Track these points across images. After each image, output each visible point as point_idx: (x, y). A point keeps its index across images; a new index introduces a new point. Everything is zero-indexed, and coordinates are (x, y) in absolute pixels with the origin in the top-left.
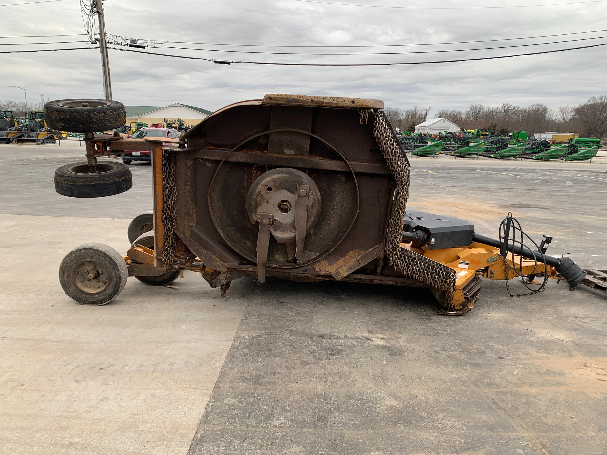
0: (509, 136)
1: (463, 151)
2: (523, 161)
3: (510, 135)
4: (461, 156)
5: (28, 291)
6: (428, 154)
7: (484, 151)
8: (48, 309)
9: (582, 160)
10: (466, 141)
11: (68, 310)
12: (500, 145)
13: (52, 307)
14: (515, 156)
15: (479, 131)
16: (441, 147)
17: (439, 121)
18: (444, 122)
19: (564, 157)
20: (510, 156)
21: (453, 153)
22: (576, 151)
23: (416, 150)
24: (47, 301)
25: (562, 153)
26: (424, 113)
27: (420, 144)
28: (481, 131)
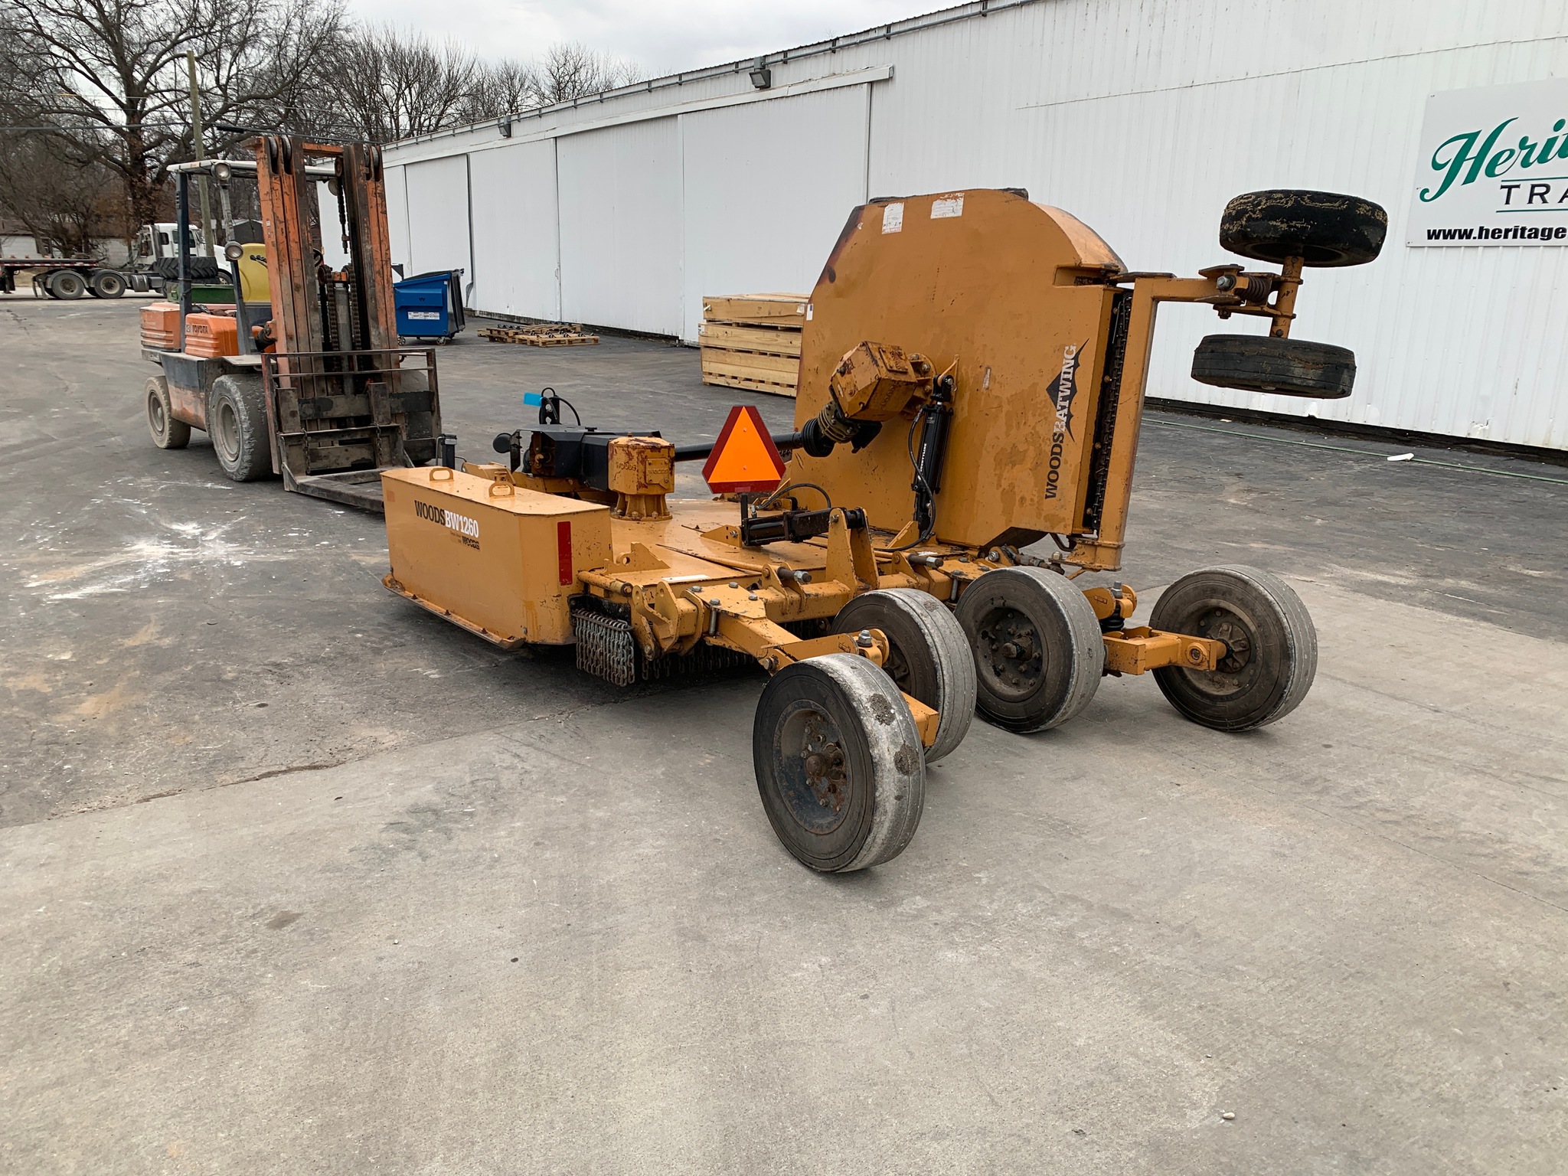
5: (1394, 817)
8: (1340, 742)
11: (1294, 725)
13: (1330, 743)
24: (1339, 765)
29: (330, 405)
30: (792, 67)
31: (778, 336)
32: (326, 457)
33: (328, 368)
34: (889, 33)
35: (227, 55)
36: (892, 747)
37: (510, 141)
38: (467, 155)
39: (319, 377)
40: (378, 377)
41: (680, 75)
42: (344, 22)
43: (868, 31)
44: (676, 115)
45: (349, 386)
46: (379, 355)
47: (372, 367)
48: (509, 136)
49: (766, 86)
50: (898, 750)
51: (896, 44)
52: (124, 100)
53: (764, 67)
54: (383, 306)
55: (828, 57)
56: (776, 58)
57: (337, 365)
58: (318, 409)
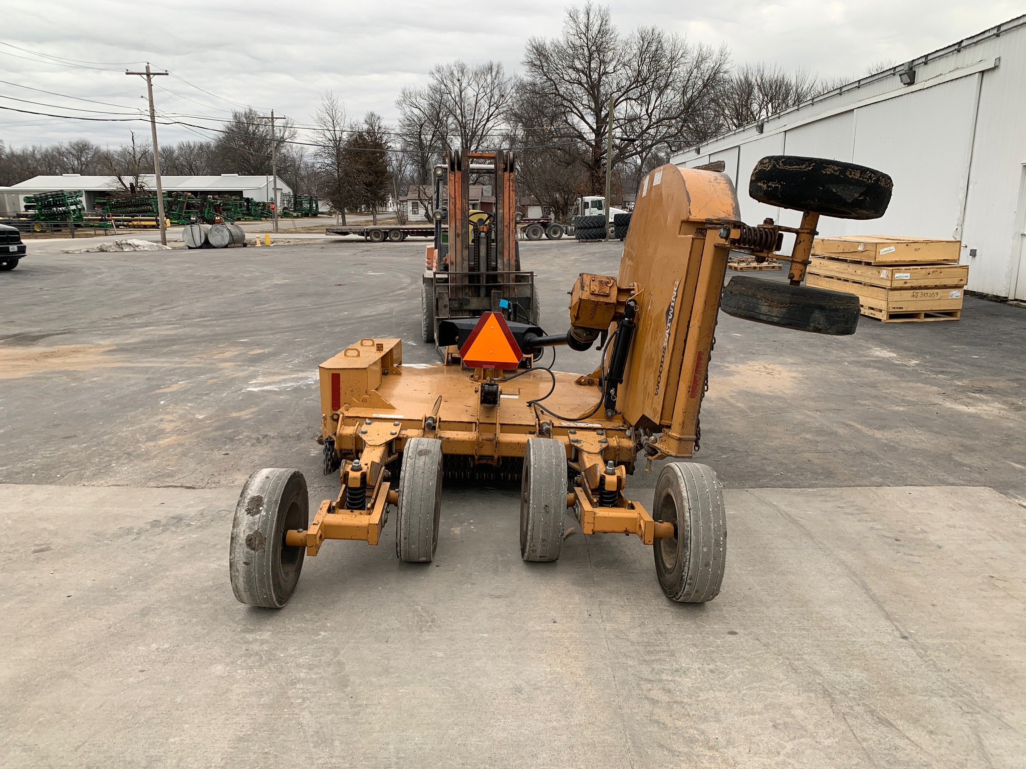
29: (468, 302)
30: (930, 66)
31: (849, 266)
33: (470, 281)
34: (998, 31)
35: (654, 96)
36: (248, 530)
37: (763, 135)
38: (739, 147)
39: (465, 286)
40: (499, 288)
41: (859, 81)
42: (725, 67)
43: (984, 32)
44: (853, 110)
45: (483, 292)
46: (502, 275)
47: (496, 281)
48: (762, 132)
49: (912, 83)
50: (251, 533)
51: (1003, 39)
52: (595, 127)
53: (911, 69)
54: (507, 246)
55: (955, 56)
56: (920, 61)
57: (476, 280)
58: (461, 305)
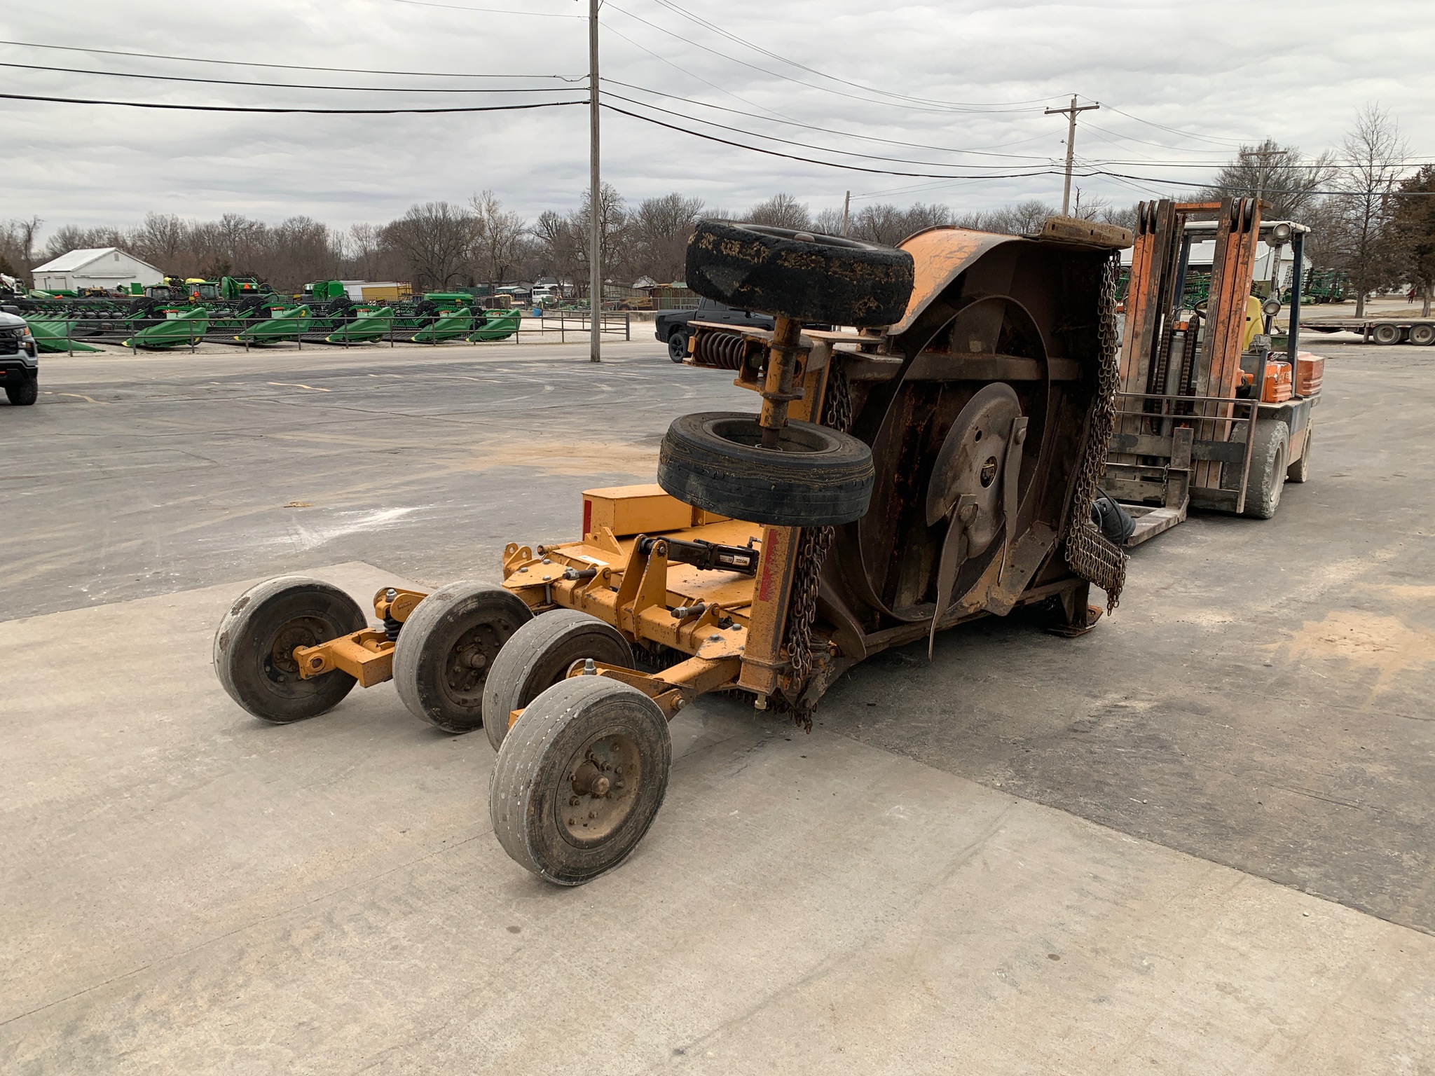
0: (307, 291)
1: (261, 330)
2: (396, 347)
3: (308, 288)
4: (257, 344)
6: (173, 343)
7: (309, 330)
9: (497, 339)
10: (263, 307)
12: (340, 314)
14: (374, 338)
15: (232, 281)
16: (205, 324)
17: (104, 255)
18: (117, 259)
19: (466, 334)
20: (365, 339)
21: (236, 338)
22: (484, 322)
23: (139, 333)
25: (464, 327)
26: (20, 234)
27: (147, 317)
28: (239, 281)
29: (1134, 441)
32: (1121, 488)
33: (1145, 409)
45: (1166, 428)
47: (1192, 412)
54: (1220, 355)
57: (1157, 407)
58: (1123, 444)
